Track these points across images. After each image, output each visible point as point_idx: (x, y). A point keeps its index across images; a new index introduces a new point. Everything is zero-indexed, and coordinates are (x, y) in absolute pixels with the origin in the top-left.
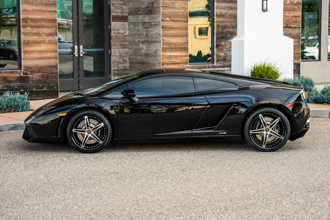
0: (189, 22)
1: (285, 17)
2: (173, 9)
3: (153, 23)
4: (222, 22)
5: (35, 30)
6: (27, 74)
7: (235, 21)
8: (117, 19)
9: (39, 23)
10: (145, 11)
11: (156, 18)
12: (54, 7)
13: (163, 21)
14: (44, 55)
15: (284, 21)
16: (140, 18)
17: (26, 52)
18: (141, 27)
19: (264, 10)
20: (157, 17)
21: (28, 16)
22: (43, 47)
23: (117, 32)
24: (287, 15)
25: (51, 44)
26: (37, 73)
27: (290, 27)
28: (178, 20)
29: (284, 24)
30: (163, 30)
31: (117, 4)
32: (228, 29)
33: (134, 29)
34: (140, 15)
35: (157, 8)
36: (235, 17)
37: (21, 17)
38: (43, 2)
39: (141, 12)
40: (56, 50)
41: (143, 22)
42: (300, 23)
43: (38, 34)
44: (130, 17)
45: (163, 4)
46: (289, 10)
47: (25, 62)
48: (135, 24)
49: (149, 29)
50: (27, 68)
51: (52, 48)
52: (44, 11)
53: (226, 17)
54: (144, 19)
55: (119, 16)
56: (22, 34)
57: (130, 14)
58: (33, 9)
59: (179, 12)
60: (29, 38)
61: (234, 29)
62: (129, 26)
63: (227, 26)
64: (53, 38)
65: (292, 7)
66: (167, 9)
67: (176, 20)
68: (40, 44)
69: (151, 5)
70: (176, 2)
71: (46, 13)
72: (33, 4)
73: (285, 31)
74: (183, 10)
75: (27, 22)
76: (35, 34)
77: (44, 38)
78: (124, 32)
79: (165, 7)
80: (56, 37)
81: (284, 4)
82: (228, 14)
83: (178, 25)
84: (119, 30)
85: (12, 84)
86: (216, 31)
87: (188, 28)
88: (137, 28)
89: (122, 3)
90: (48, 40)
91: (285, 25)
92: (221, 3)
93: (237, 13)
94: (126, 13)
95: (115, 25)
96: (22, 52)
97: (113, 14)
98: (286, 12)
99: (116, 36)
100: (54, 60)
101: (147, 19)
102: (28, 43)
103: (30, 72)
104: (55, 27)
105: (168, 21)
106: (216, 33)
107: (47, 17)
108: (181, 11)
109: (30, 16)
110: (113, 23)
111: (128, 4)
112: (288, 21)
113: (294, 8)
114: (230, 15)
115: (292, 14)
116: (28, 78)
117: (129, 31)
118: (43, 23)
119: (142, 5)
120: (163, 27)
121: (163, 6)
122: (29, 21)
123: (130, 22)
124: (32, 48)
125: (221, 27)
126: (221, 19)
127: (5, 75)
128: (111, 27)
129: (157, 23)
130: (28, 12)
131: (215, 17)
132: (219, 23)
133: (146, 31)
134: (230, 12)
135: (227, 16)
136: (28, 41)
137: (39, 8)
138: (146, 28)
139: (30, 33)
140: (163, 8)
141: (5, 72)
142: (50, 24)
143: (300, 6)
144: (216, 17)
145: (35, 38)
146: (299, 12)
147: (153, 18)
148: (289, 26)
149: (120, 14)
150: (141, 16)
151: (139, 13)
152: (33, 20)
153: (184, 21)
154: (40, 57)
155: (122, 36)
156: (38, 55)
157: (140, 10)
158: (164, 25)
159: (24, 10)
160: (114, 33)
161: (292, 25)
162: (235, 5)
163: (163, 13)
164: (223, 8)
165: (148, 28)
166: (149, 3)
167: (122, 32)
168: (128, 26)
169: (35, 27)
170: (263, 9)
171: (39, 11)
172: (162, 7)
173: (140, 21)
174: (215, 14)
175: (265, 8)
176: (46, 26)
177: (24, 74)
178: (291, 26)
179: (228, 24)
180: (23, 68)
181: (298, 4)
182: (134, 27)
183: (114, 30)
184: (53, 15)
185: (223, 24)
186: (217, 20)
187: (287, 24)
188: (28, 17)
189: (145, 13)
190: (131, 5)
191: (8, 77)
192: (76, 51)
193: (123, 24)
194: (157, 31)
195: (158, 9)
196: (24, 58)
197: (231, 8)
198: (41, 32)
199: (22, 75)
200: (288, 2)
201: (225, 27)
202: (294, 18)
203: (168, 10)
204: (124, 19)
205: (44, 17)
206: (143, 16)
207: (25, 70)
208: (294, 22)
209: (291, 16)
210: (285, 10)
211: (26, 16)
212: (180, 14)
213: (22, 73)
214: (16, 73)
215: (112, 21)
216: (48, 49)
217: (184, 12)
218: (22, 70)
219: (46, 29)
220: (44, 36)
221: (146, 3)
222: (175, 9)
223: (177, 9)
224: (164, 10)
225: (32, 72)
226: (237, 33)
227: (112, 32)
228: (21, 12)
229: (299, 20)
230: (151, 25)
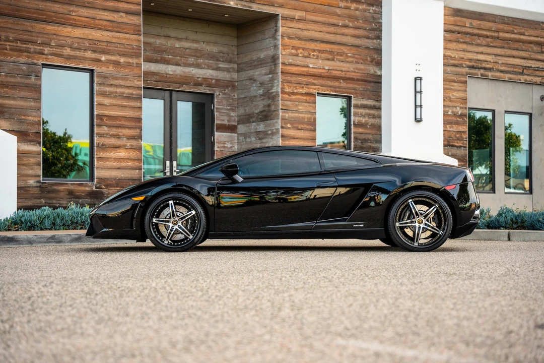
0: (317, 131)
1: (446, 132)
2: (296, 113)
3: (270, 132)
4: (361, 134)
5: (113, 131)
6: (102, 188)
7: (378, 133)
8: (222, 128)
9: (118, 122)
10: (260, 117)
11: (274, 125)
12: (139, 101)
13: (282, 127)
14: (123, 164)
15: (444, 137)
16: (253, 127)
17: (100, 159)
18: (253, 139)
19: (418, 120)
20: (274, 123)
21: (105, 112)
22: (122, 154)
23: (222, 145)
24: (448, 129)
25: (134, 150)
26: (114, 187)
27: (453, 146)
28: (303, 128)
29: (444, 141)
30: (282, 140)
31: (222, 109)
32: (370, 144)
33: (244, 143)
34: (253, 122)
35: (275, 111)
36: (379, 128)
37: (95, 113)
38: (125, 95)
39: (254, 119)
40: (140, 159)
41: (257, 132)
42: (466, 141)
43: (117, 136)
44: (239, 126)
45: (282, 105)
46: (450, 123)
47: (99, 172)
48: (246, 135)
49: (264, 141)
50: (101, 180)
51: (134, 156)
52: (125, 107)
53: (366, 128)
54: (258, 128)
55: (225, 124)
56: (95, 135)
57: (239, 123)
58: (110, 103)
59: (304, 118)
60: (104, 140)
61: (378, 144)
62: (238, 139)
63: (368, 140)
64: (136, 142)
65: (455, 119)
66: (287, 113)
67: (300, 128)
68: (119, 149)
69: (267, 108)
70: (300, 104)
71: (127, 108)
72: (111, 97)
73: (446, 151)
74: (310, 116)
75: (102, 120)
76: (113, 136)
77: (124, 141)
78: (231, 146)
79: (285, 110)
80: (140, 141)
81: (444, 114)
82: (369, 124)
83: (302, 134)
84: (225, 144)
85: (81, 200)
86: (354, 145)
87: (316, 139)
88: (248, 140)
89: (229, 108)
90: (130, 145)
91: (446, 143)
92: (360, 109)
93: (381, 123)
94: (234, 121)
95: (219, 136)
96: (95, 159)
97: (217, 122)
98: (448, 126)
99: (221, 150)
100: (137, 171)
101: (261, 127)
102: (103, 147)
103: (105, 186)
104: (139, 128)
105: (289, 128)
106: (354, 148)
107: (128, 115)
108: (306, 116)
109: (106, 113)
110: (217, 134)
111: (237, 110)
112: (450, 137)
113: (458, 120)
114: (372, 125)
115: (455, 128)
116: (102, 193)
117: (238, 145)
118: (123, 123)
119: (256, 109)
120: (282, 136)
121: (284, 108)
122: (105, 119)
123: (239, 133)
124: (108, 154)
125: (360, 140)
126: (361, 130)
127: (72, 187)
128: (214, 139)
129: (274, 131)
130: (104, 107)
131: (352, 127)
132: (358, 135)
133: (260, 143)
134: (372, 121)
135: (368, 126)
136: (103, 144)
137: (119, 102)
138: (260, 139)
139: (107, 134)
140: (283, 111)
141: (72, 184)
142: (133, 124)
143: (465, 119)
144: (354, 127)
145: (113, 141)
146: (464, 127)
147: (269, 125)
148: (451, 144)
149: (226, 122)
150: (254, 124)
151: (251, 120)
152: (110, 117)
153: (311, 130)
154: (119, 166)
155: (229, 151)
156: (115, 164)
157: (252, 116)
158: (284, 133)
159: (99, 104)
160: (218, 147)
161: (455, 142)
162: (379, 112)
163: (284, 118)
164: (362, 115)
165: (263, 138)
166: (265, 106)
167: (229, 146)
168: (236, 138)
169: (113, 126)
170: (416, 119)
171: (119, 106)
172: (281, 109)
173: (252, 131)
174: (352, 123)
175: (418, 117)
176: (127, 126)
177: (96, 188)
178: (453, 144)
179: (370, 137)
180: (95, 180)
181: (463, 116)
182: (244, 140)
183: (219, 143)
184: (137, 112)
185: (363, 137)
186: (355, 130)
187: (449, 142)
188: (103, 113)
189: (259, 120)
190: (241, 111)
191: (76, 191)
192: (167, 169)
193: (230, 136)
194: (275, 142)
195: (277, 112)
196: (98, 166)
197: (374, 117)
198: (120, 134)
199: (94, 188)
200: (449, 113)
201: (365, 141)
202: (458, 134)
203: (290, 114)
204: (231, 129)
205: (126, 115)
206: (257, 124)
207: (98, 183)
208: (458, 139)
209: (454, 131)
210: (446, 123)
211: (102, 112)
212: (306, 120)
213: (95, 187)
214: (86, 185)
215: (216, 131)
216: (130, 156)
217: (310, 118)
218: (95, 183)
219: (127, 130)
220: (125, 139)
221: (261, 107)
222: (299, 113)
223: (302, 113)
224: (284, 114)
225: (107, 186)
226: (381, 149)
227: (216, 145)
228: (95, 106)
229: (465, 137)
230: (267, 134)
